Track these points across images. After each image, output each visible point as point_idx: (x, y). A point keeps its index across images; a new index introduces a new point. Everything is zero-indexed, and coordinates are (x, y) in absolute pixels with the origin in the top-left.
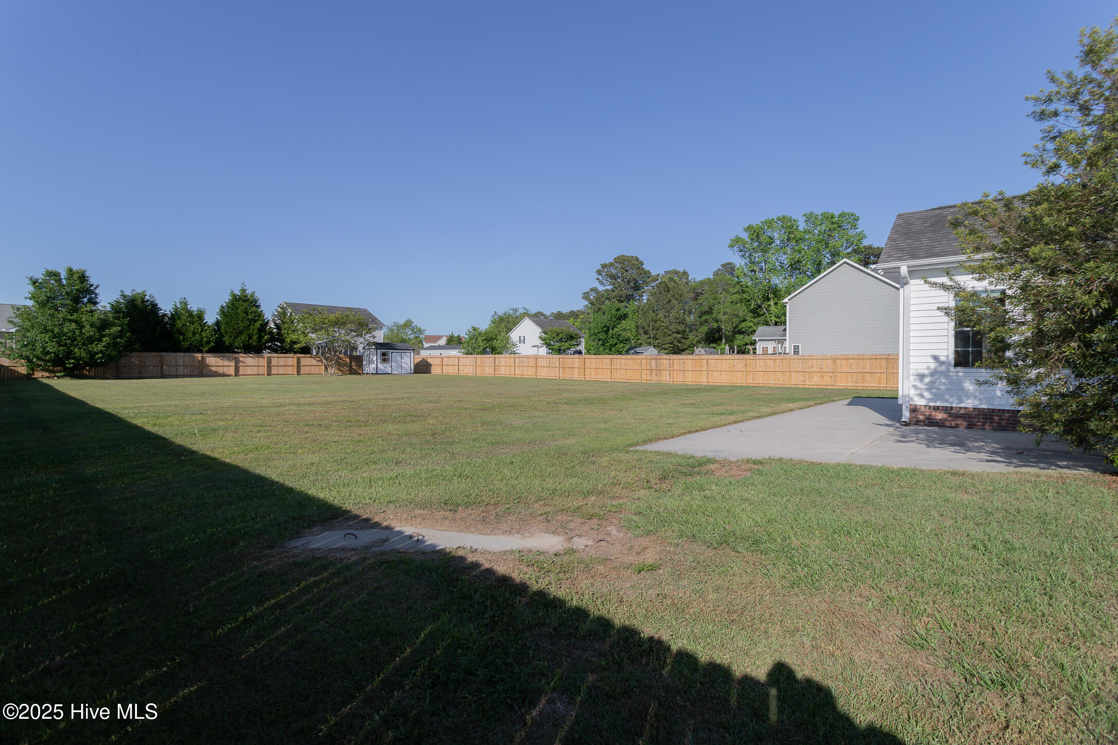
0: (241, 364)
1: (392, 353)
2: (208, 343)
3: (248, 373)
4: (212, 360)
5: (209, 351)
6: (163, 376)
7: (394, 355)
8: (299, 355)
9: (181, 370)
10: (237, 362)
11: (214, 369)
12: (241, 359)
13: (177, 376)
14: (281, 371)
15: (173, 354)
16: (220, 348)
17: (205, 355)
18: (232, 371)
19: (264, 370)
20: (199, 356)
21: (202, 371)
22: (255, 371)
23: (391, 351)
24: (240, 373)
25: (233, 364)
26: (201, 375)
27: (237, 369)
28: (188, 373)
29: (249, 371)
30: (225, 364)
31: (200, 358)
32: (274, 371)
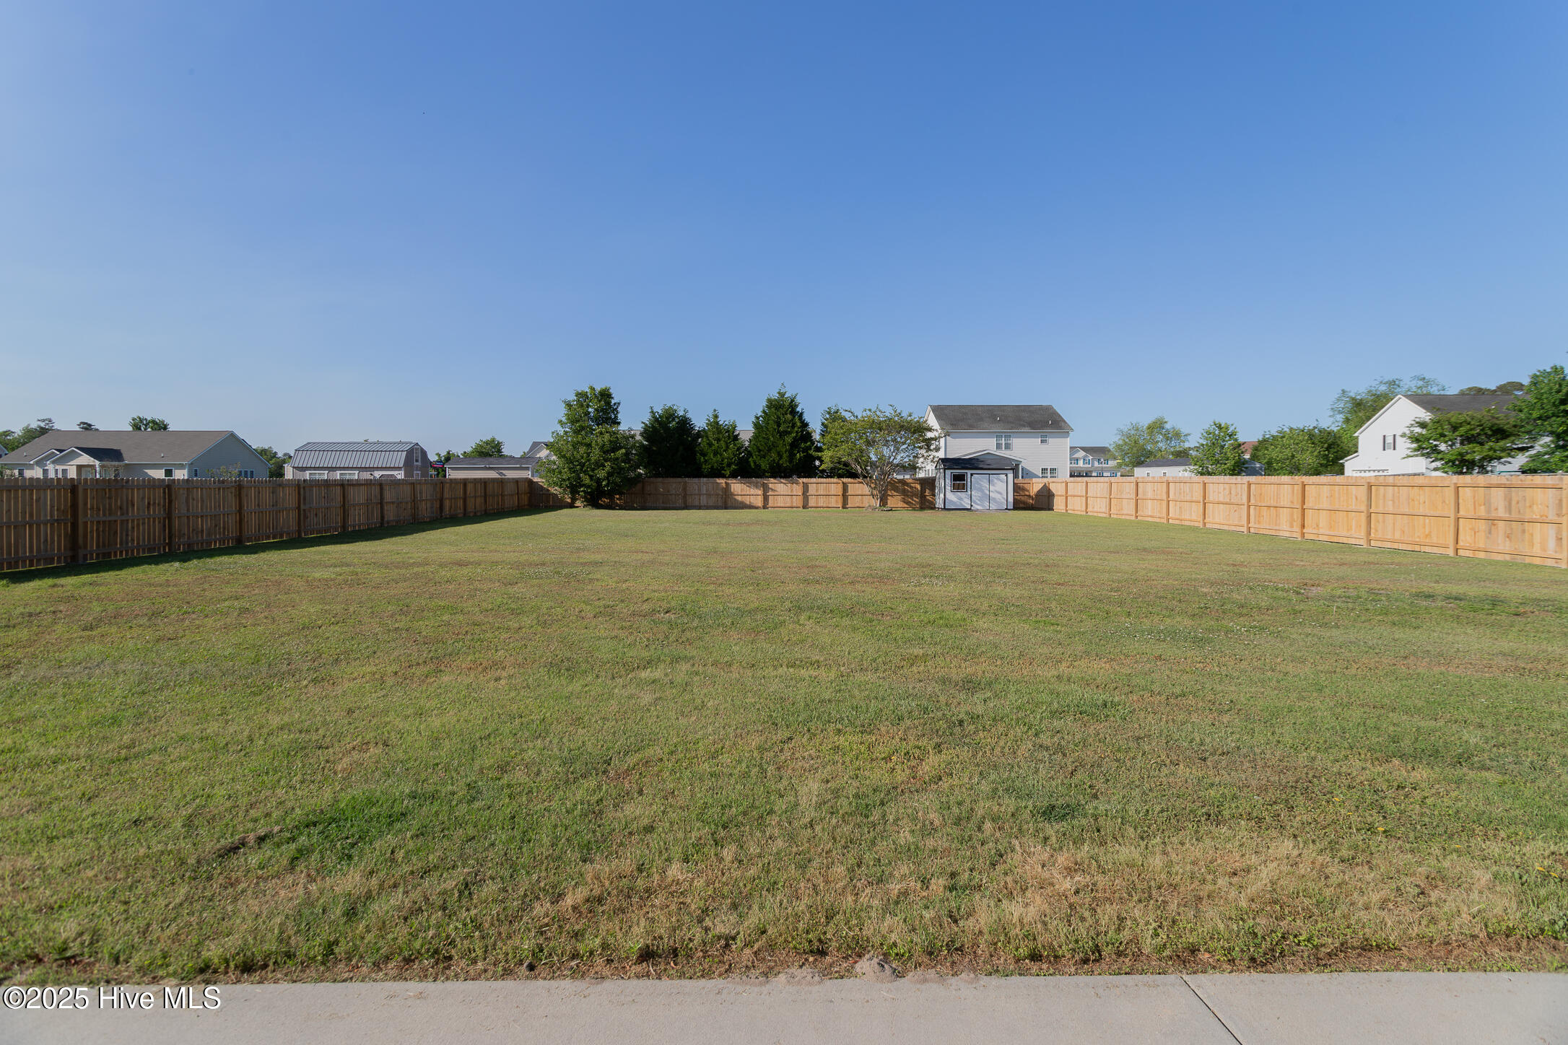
0: (770, 493)
1: (972, 475)
2: (729, 465)
3: (779, 505)
4: (739, 488)
5: (734, 475)
6: (686, 507)
7: (977, 480)
8: (845, 480)
9: (704, 501)
10: (766, 489)
11: (739, 498)
12: (770, 486)
13: (700, 508)
14: (822, 502)
15: (696, 480)
16: (746, 470)
17: (730, 481)
18: (758, 501)
19: (798, 501)
20: (722, 481)
21: (727, 502)
22: (788, 501)
23: (969, 472)
24: (770, 505)
25: (760, 492)
26: (725, 507)
27: (766, 498)
28: (711, 503)
29: (780, 501)
30: (752, 493)
31: (724, 485)
32: (812, 502)
